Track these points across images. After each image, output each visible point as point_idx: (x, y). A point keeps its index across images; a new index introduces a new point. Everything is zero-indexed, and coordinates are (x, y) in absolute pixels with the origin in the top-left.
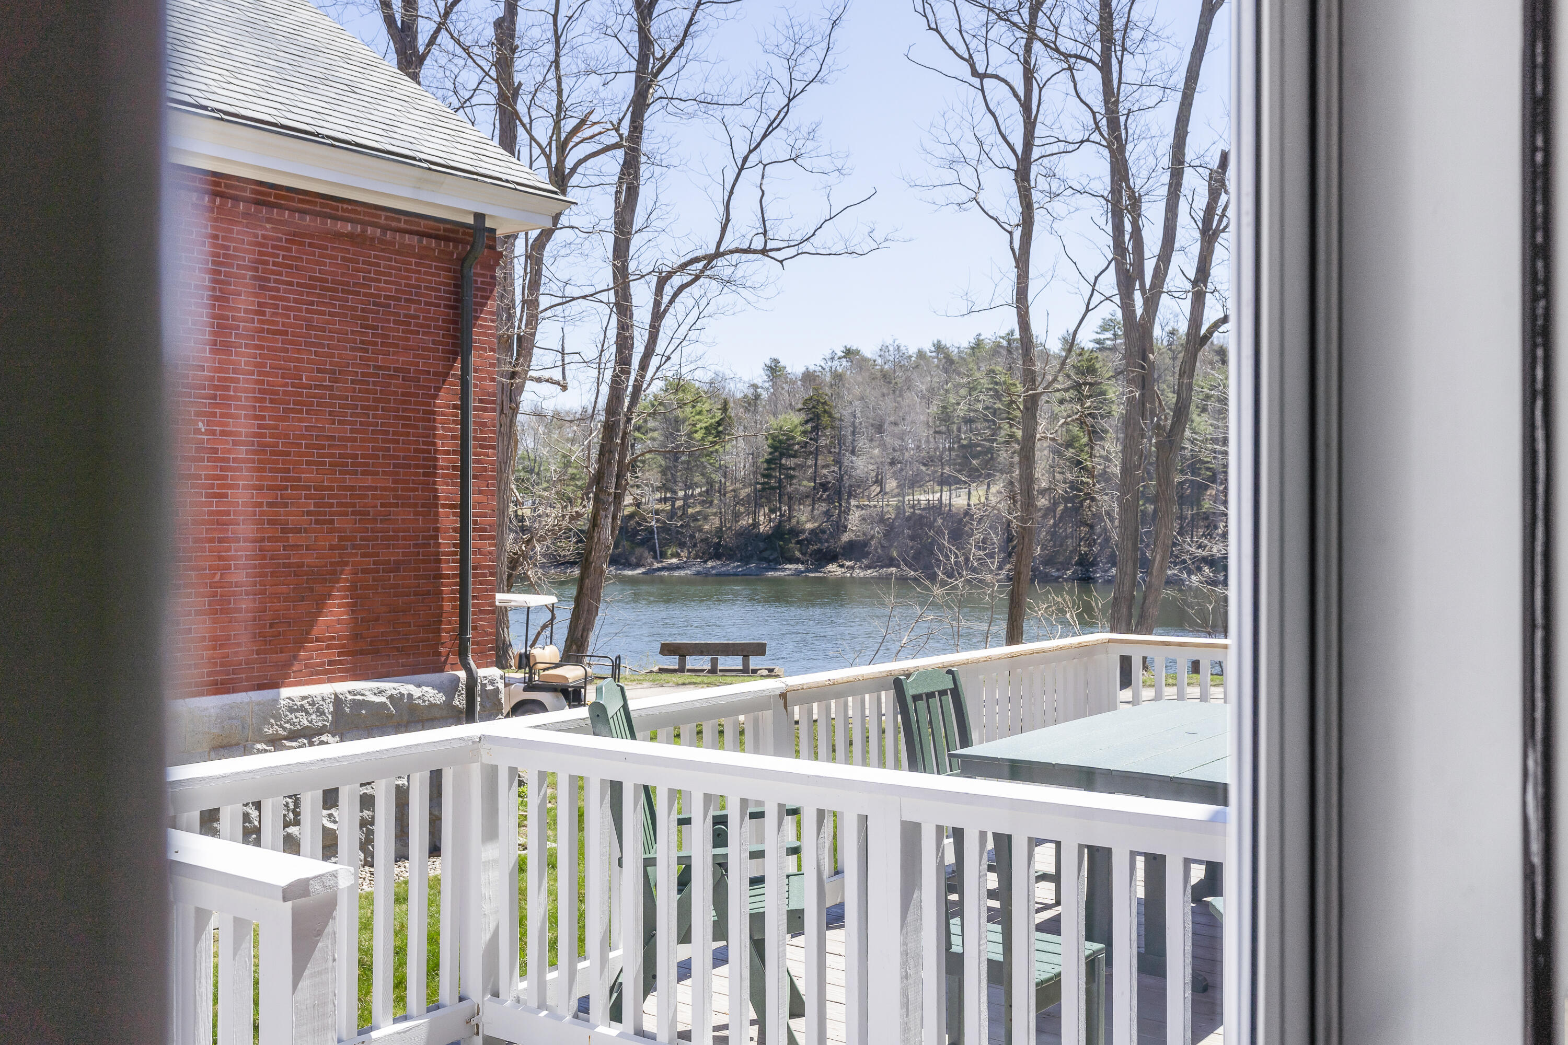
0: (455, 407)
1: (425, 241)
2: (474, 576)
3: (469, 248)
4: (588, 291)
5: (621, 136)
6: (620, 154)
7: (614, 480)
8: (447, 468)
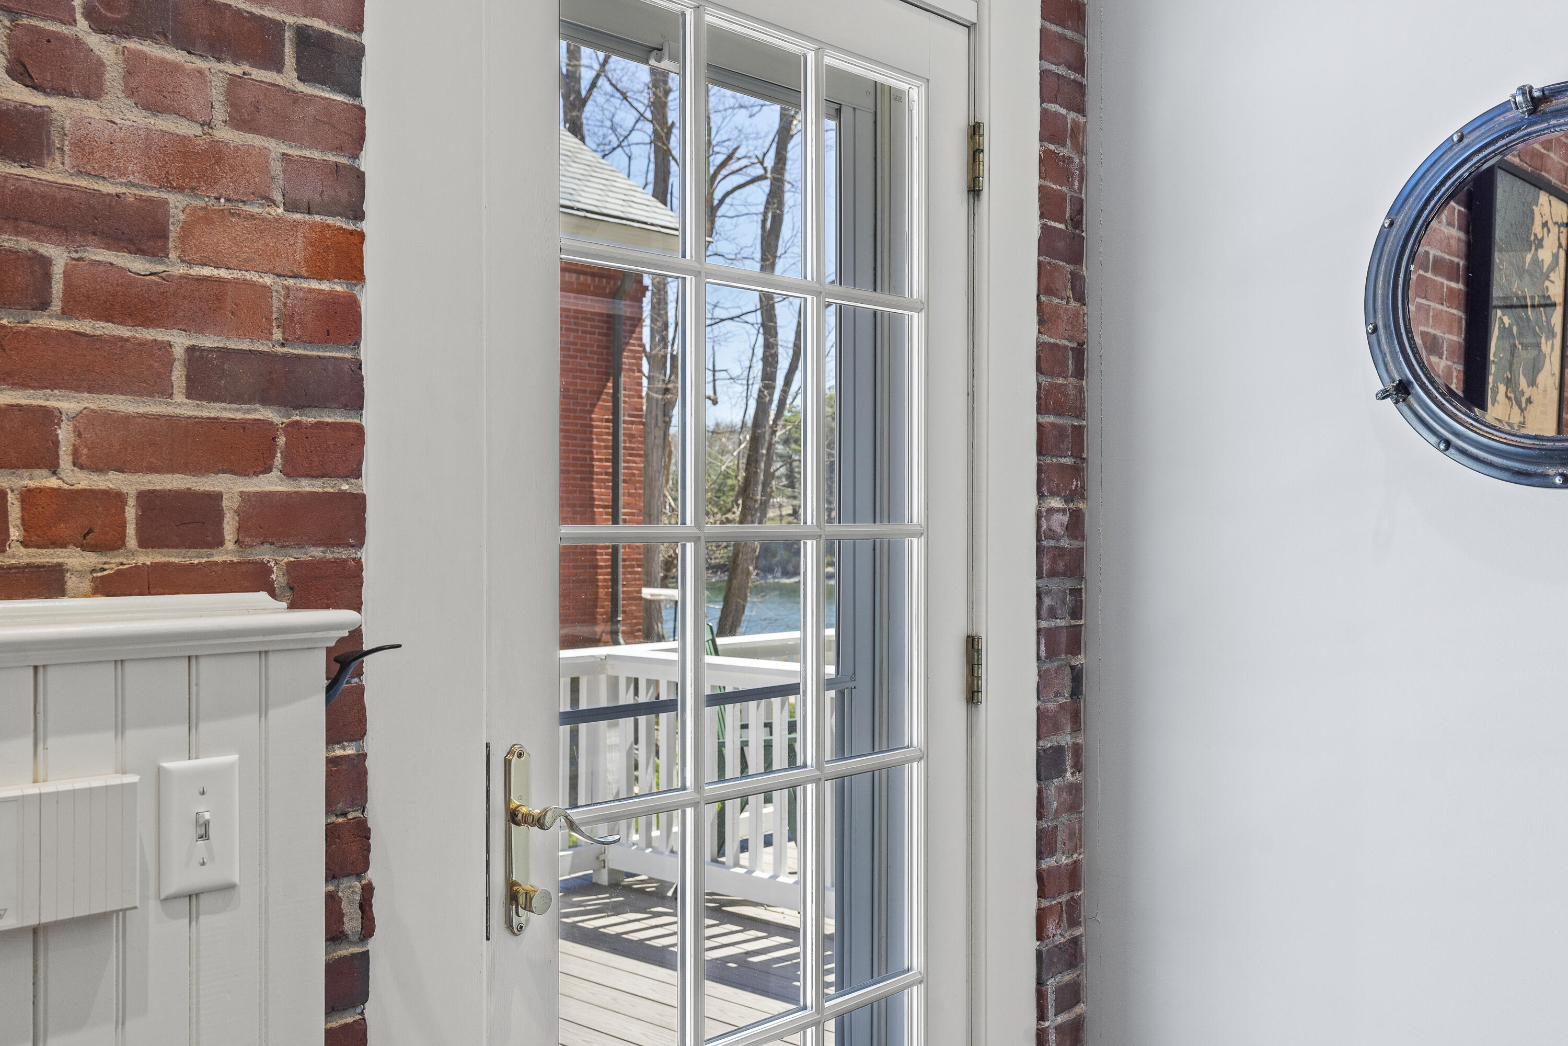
0: (607, 421)
1: (582, 278)
2: (624, 567)
3: (619, 283)
4: (736, 312)
5: (765, 169)
6: (766, 185)
7: (760, 488)
8: (601, 474)
